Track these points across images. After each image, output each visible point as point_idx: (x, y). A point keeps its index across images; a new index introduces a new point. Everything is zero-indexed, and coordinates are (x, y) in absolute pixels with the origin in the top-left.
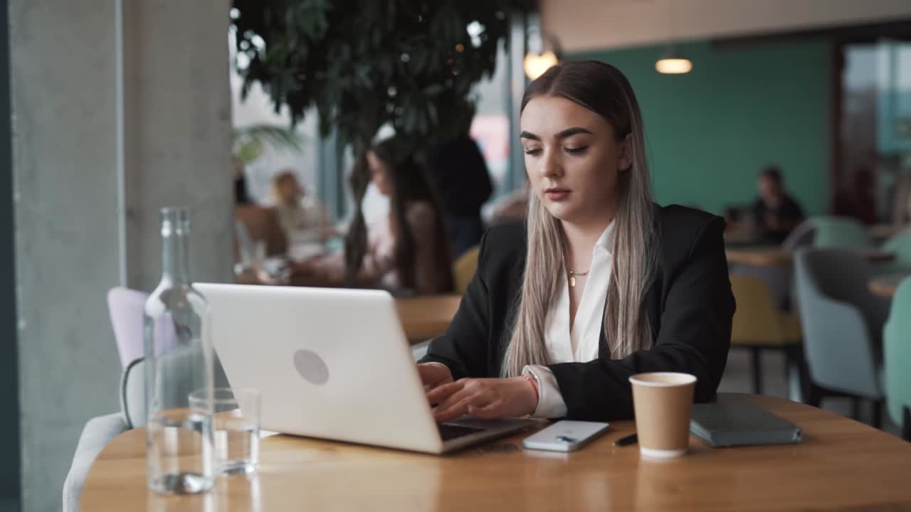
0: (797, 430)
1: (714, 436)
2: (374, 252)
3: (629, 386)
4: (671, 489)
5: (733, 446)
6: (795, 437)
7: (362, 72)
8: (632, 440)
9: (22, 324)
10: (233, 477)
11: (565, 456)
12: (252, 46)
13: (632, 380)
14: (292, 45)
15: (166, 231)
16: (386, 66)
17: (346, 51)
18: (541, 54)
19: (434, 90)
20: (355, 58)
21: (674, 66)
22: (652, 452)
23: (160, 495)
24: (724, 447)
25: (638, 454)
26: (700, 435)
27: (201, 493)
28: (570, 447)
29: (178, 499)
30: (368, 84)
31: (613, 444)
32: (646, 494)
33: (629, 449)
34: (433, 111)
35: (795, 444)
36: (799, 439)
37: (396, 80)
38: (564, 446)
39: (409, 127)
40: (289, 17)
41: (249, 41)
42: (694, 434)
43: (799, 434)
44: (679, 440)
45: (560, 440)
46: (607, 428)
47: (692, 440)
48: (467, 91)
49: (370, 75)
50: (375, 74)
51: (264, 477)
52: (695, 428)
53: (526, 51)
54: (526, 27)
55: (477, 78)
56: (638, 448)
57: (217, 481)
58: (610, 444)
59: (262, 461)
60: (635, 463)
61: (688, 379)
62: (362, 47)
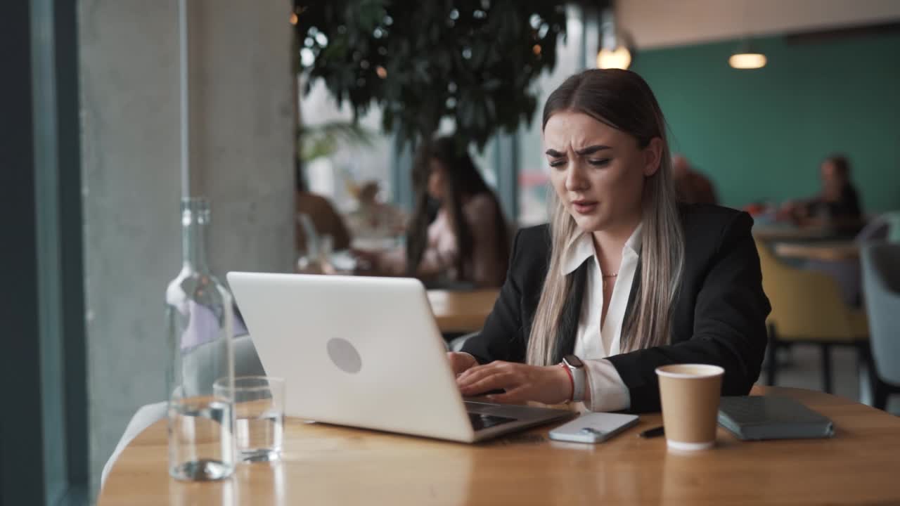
0: (830, 424)
1: (742, 430)
2: (436, 245)
3: (656, 377)
4: (692, 481)
5: (763, 440)
6: (828, 430)
7: (421, 67)
8: (659, 432)
9: (90, 315)
10: (255, 465)
11: (591, 447)
12: (316, 43)
13: (658, 372)
14: (352, 41)
15: (187, 220)
16: (444, 60)
17: (405, 46)
18: (614, 50)
19: (492, 84)
20: (414, 53)
21: (748, 61)
22: (678, 445)
23: (180, 481)
24: (752, 440)
25: (665, 447)
26: (729, 427)
27: (220, 480)
28: (596, 439)
29: (197, 485)
30: (427, 78)
31: (638, 436)
32: (671, 488)
33: (654, 441)
34: (491, 105)
35: (827, 438)
36: (832, 433)
37: (455, 74)
38: (590, 438)
39: (467, 121)
40: (349, 13)
41: (314, 38)
42: (723, 426)
43: (832, 428)
44: (706, 432)
45: (586, 431)
46: (637, 420)
47: (720, 433)
48: (526, 83)
49: (428, 70)
50: (434, 69)
51: (287, 464)
52: (723, 418)
53: (600, 48)
54: (600, 23)
55: (536, 71)
56: (665, 441)
57: (237, 469)
58: (636, 435)
59: (286, 448)
60: (661, 455)
61: (716, 370)
62: (421, 42)
